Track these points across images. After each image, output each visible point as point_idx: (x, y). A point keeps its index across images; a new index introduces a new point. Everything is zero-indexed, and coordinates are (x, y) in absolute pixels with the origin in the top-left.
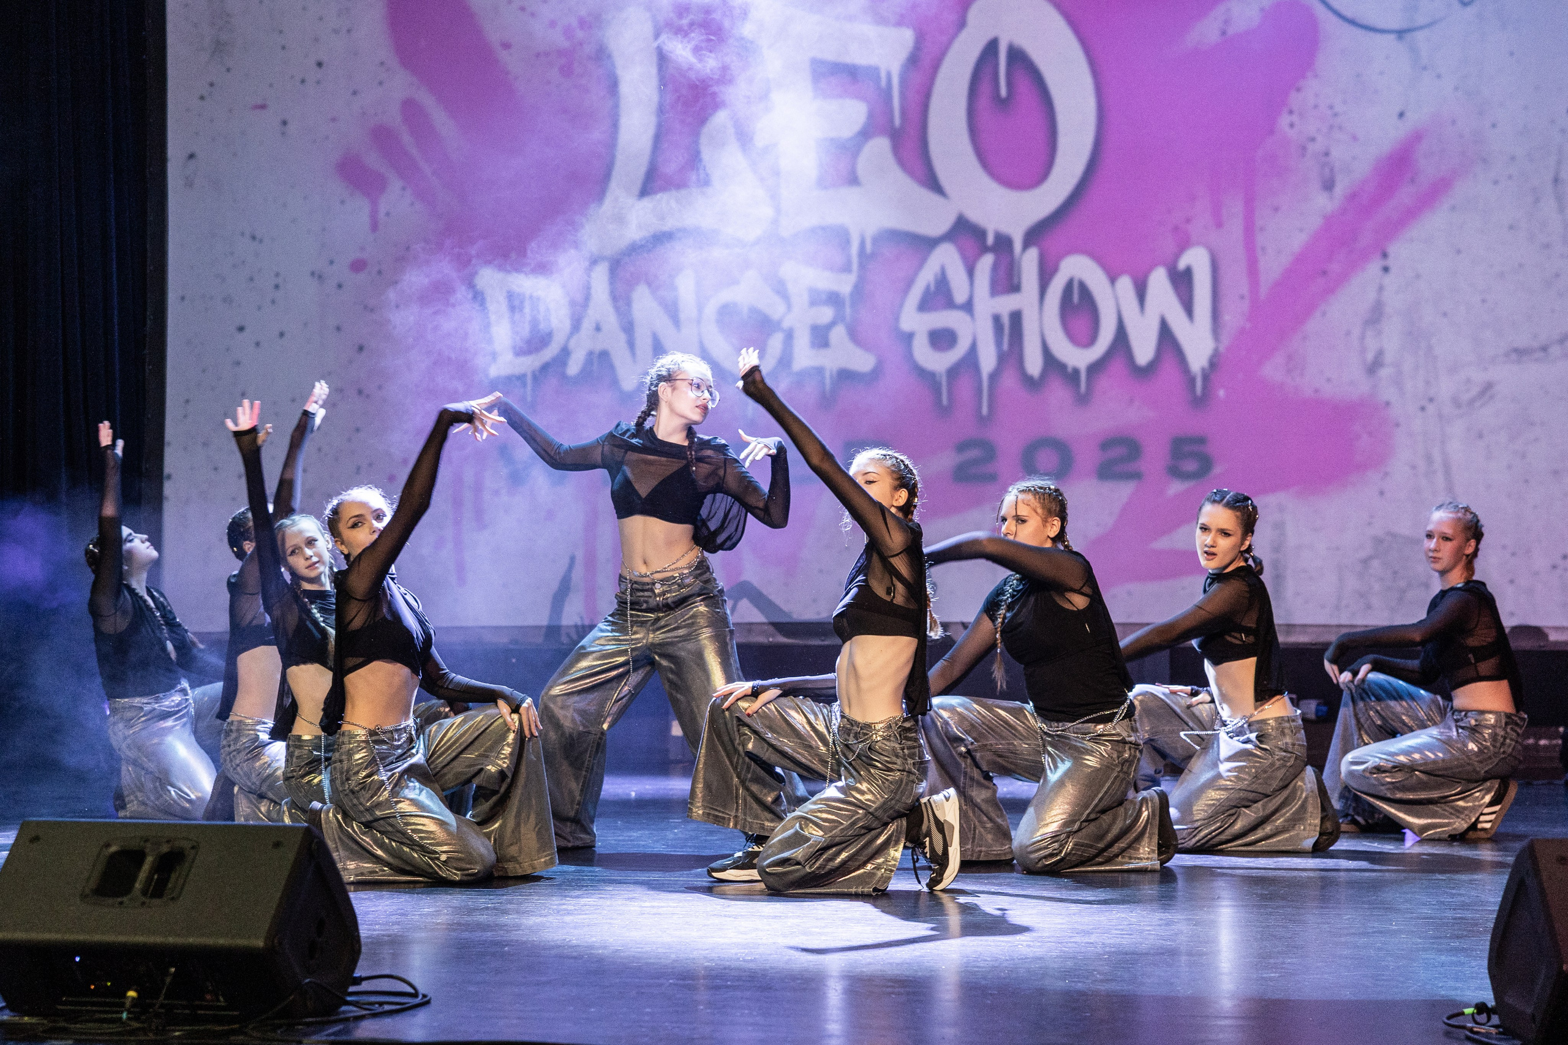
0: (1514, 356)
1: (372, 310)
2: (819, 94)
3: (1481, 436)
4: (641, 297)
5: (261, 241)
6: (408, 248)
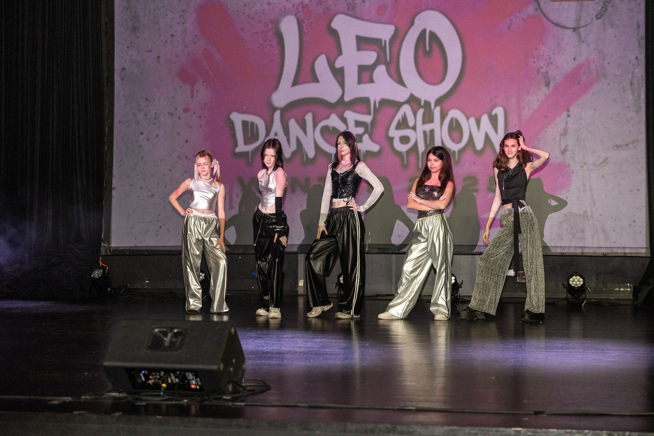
0: (615, 148)
1: (191, 127)
2: (359, 49)
3: (603, 177)
4: (292, 124)
5: (150, 101)
6: (205, 104)
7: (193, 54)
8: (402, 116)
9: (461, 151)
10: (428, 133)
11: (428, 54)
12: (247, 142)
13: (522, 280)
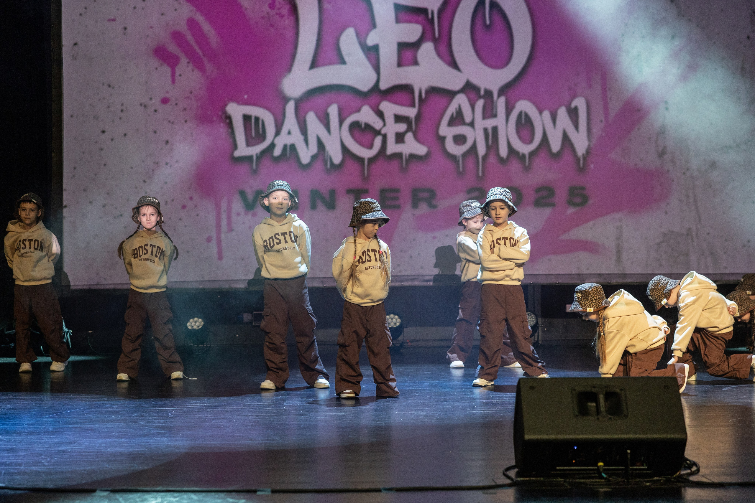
0: (724, 149)
1: (173, 123)
2: (398, 21)
3: (710, 186)
4: (311, 118)
5: (113, 88)
6: (191, 92)
7: (173, 25)
8: (456, 109)
9: (533, 154)
10: (490, 131)
11: (488, 28)
12: (249, 143)
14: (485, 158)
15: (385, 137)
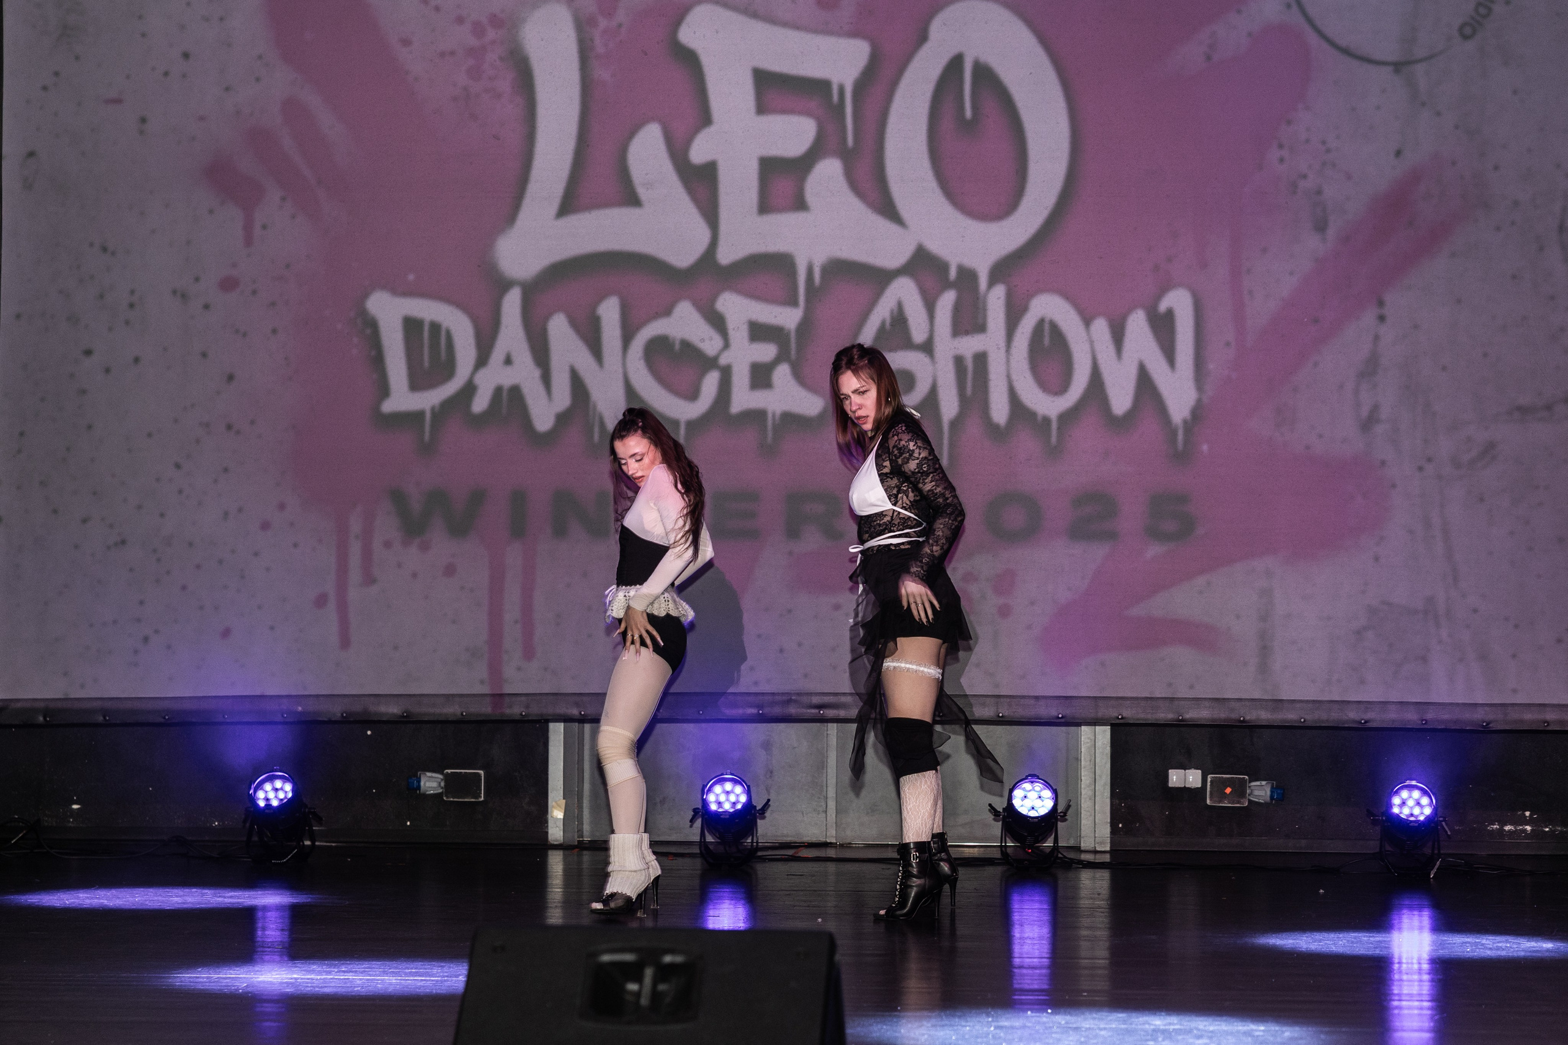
0: (1516, 415)
1: (245, 335)
2: (762, 108)
3: (1482, 500)
4: (559, 327)
5: (113, 253)
6: (288, 266)
7: (251, 114)
8: (892, 312)
9: (1068, 417)
10: (969, 364)
11: (969, 128)
12: (418, 382)
13: (1220, 802)
14: (955, 424)
15: (726, 373)
